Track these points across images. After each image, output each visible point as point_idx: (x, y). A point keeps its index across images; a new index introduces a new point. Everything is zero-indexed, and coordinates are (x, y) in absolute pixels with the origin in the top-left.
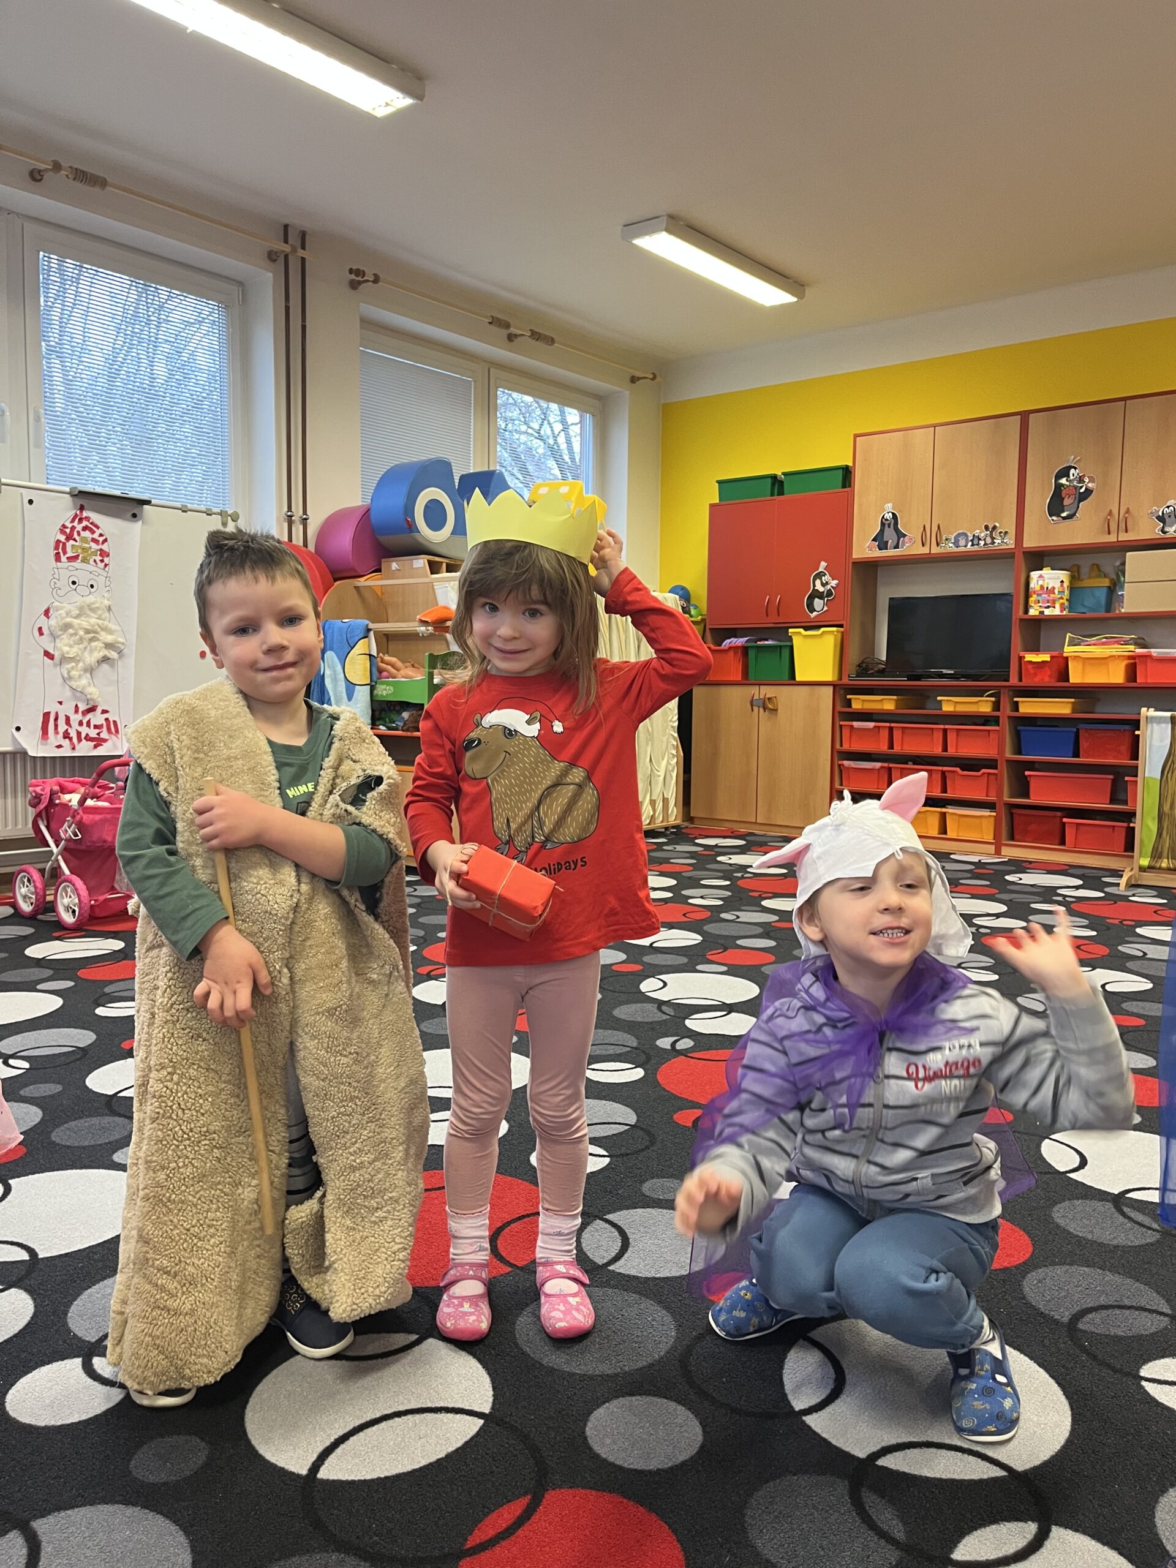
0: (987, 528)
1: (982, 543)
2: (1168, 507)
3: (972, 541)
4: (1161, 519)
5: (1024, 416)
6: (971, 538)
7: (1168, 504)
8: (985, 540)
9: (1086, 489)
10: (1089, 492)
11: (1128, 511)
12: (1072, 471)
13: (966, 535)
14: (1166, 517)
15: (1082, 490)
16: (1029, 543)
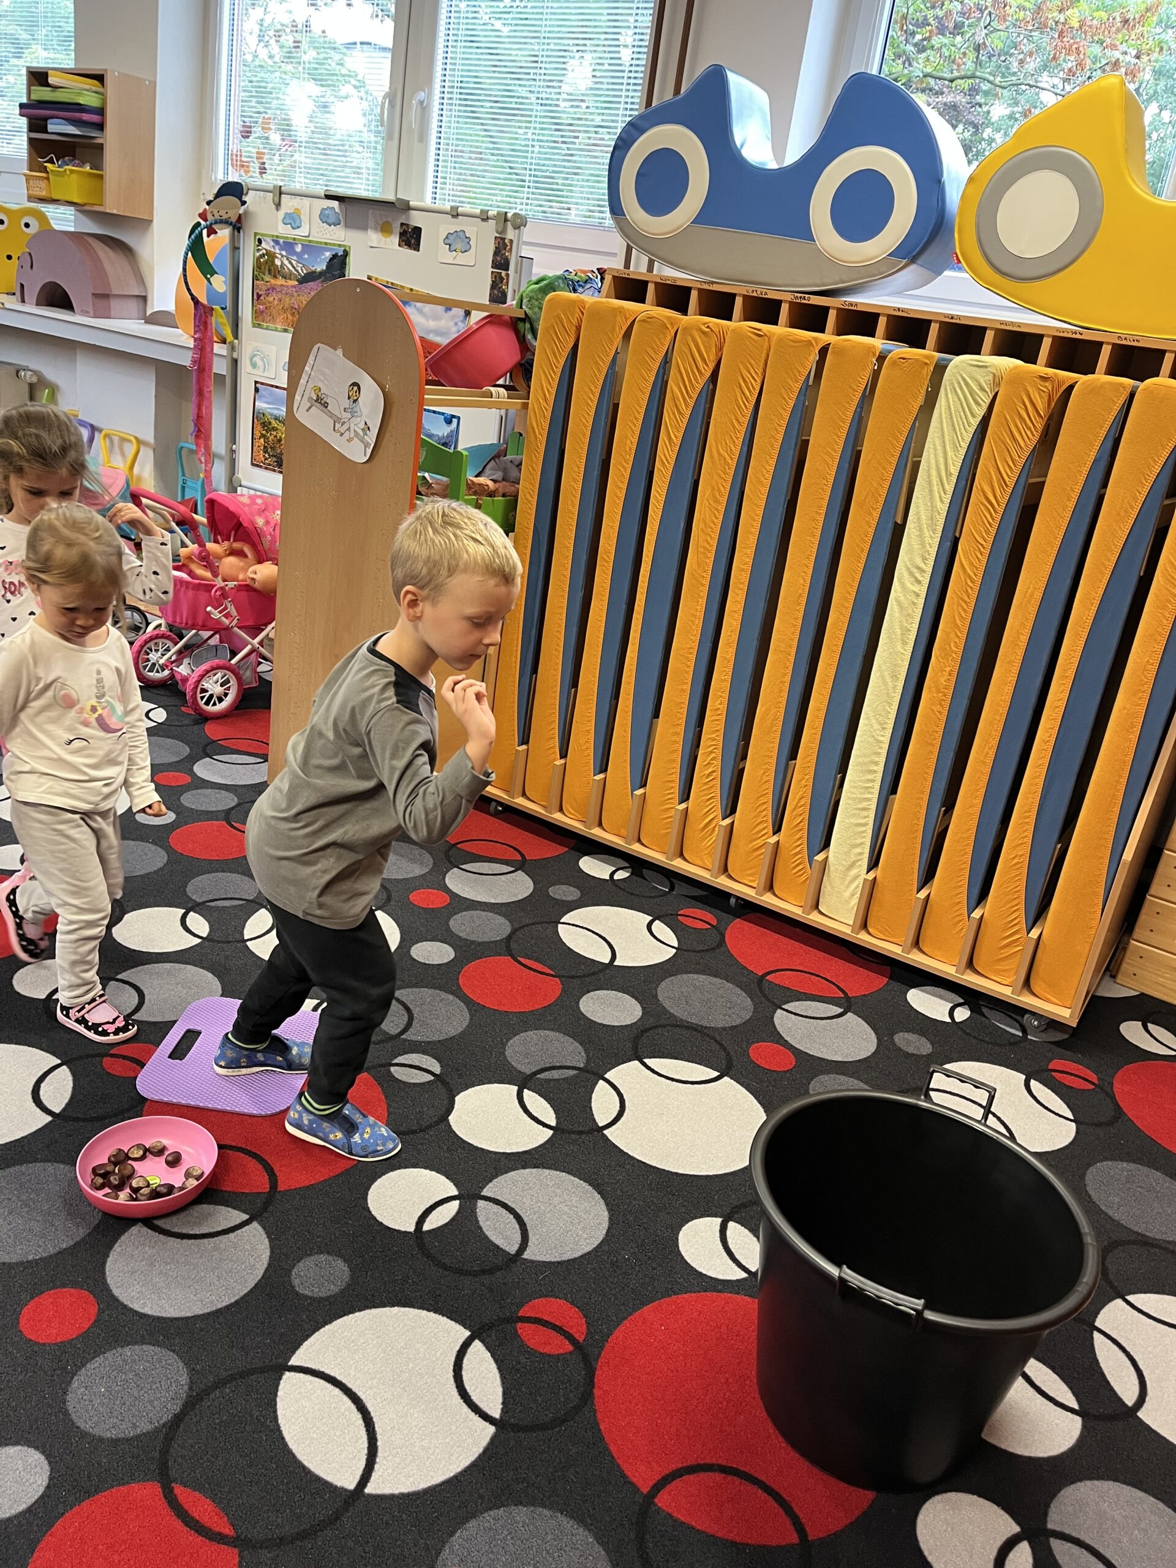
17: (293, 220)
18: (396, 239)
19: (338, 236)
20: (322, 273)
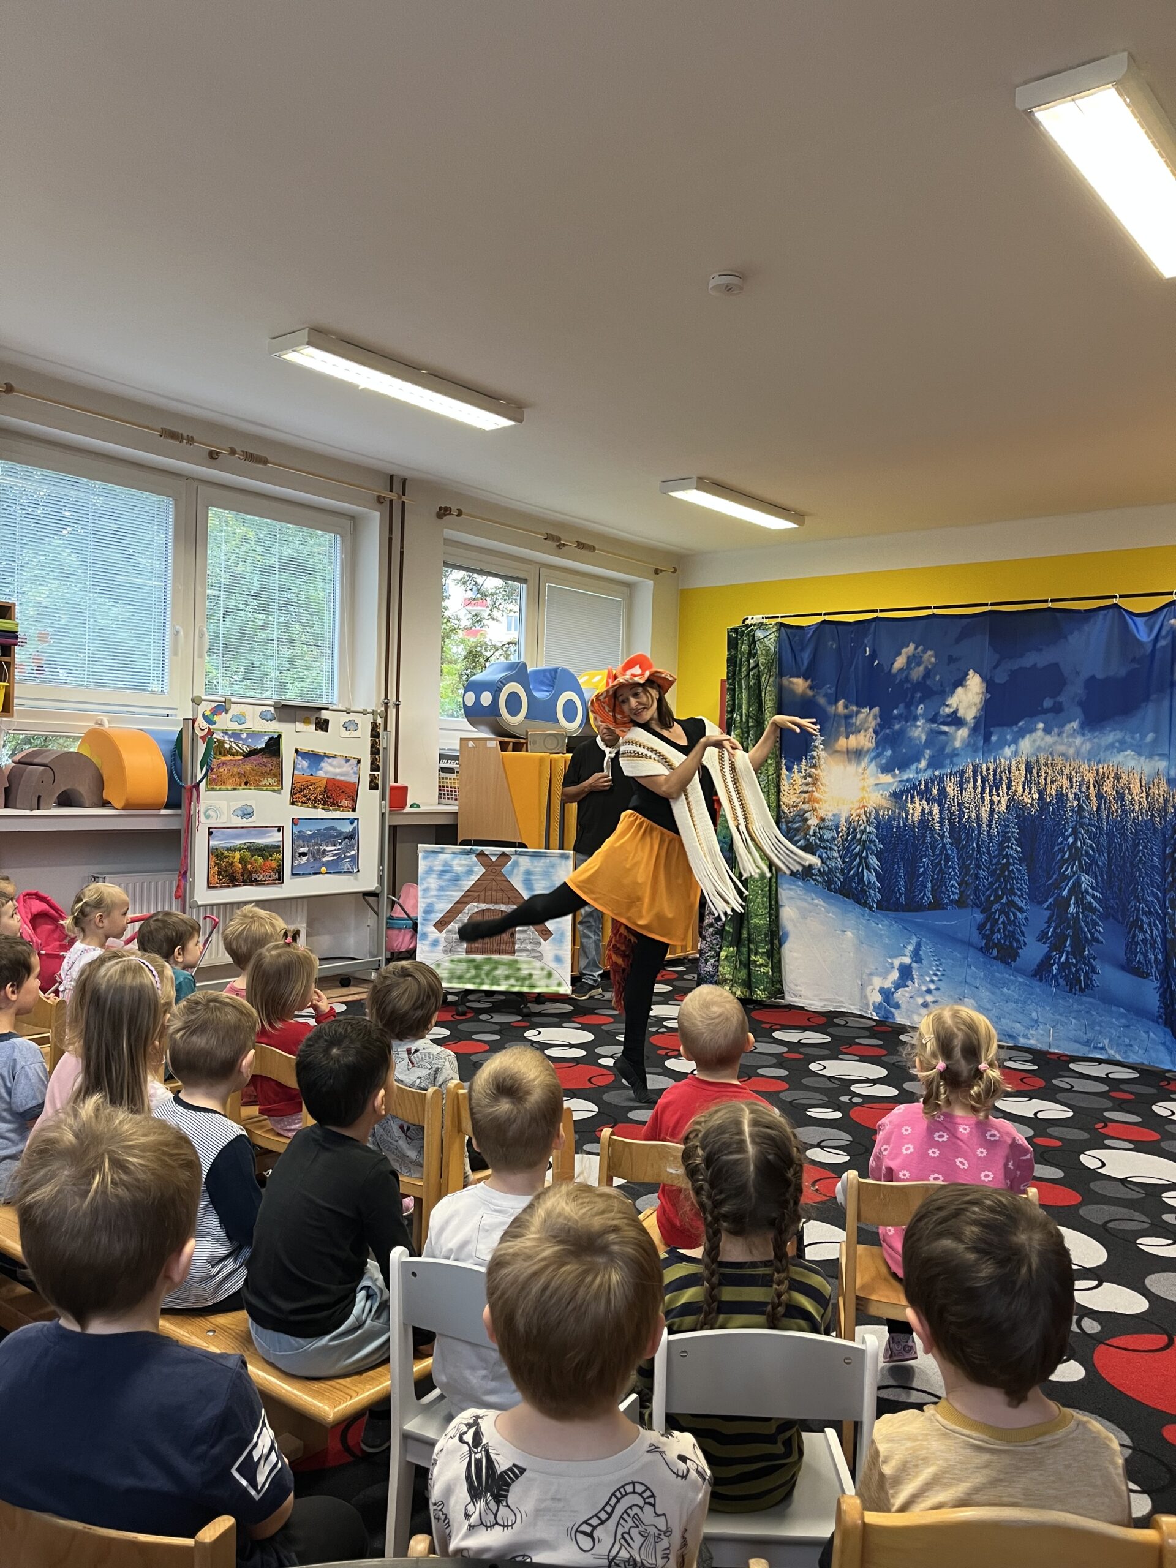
17: (239, 719)
18: (313, 727)
19: (275, 727)
20: (262, 749)
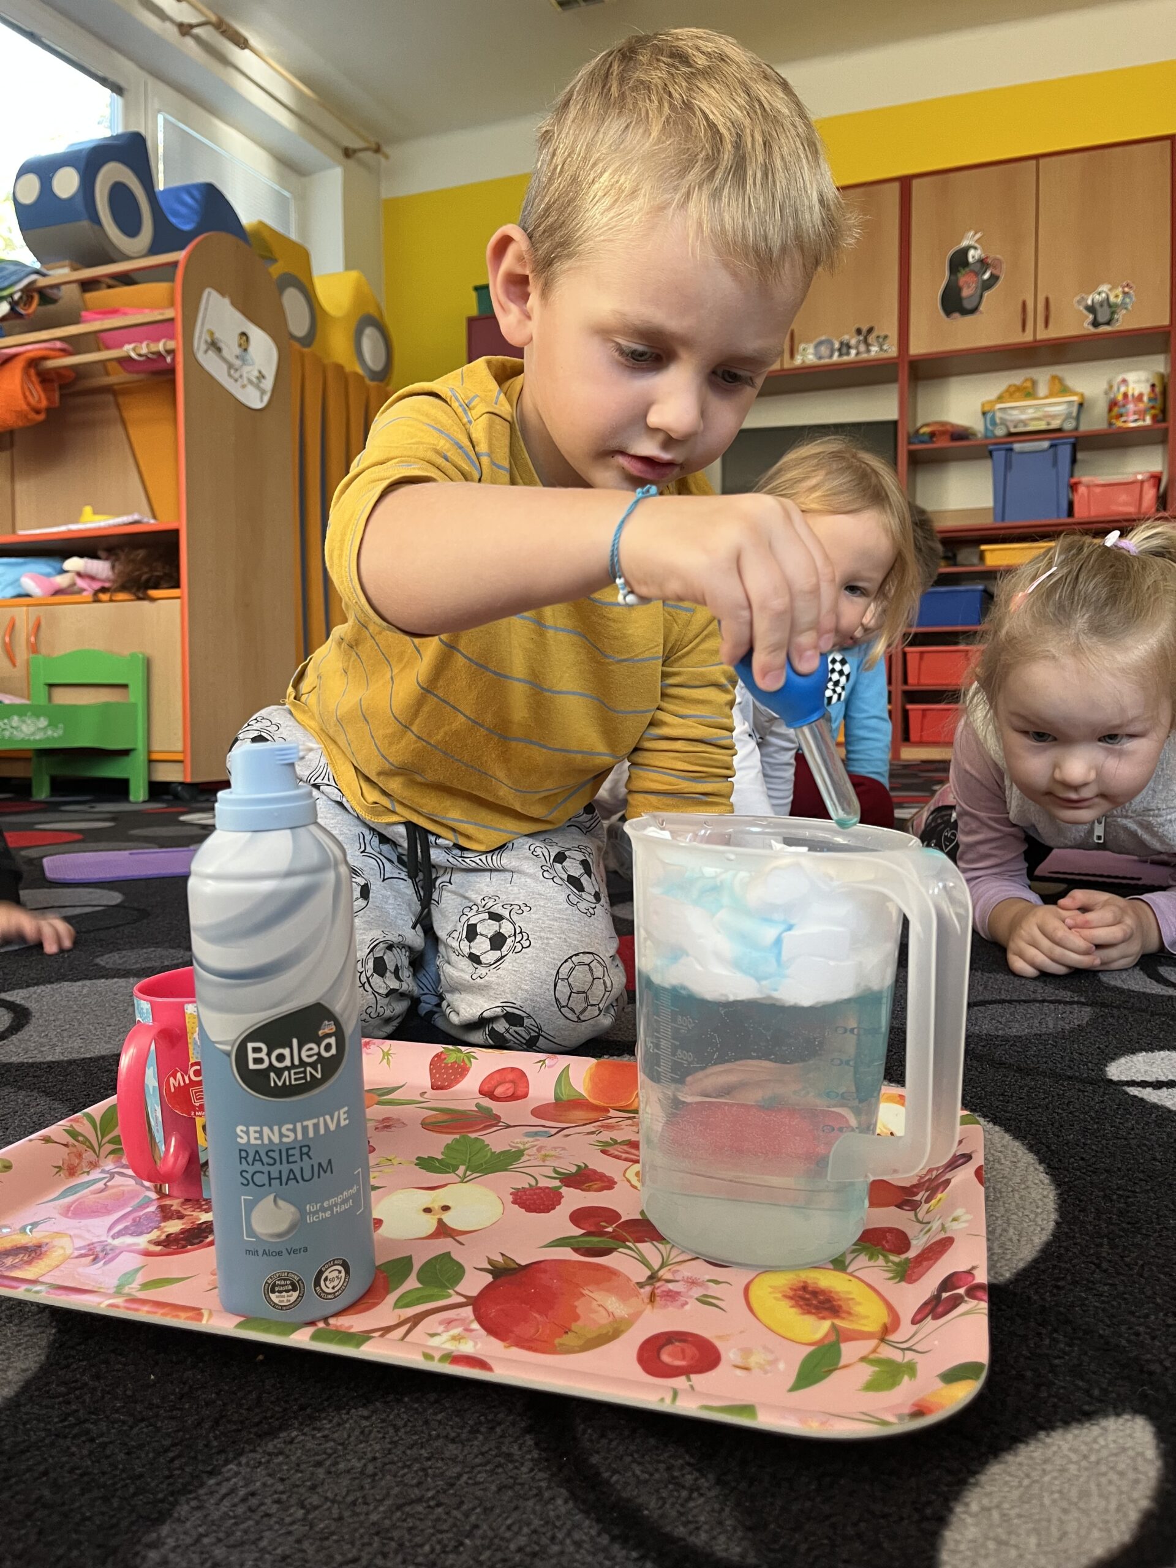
0: (859, 332)
1: (853, 352)
2: (1099, 294)
3: (840, 350)
4: (1091, 309)
5: (906, 182)
6: (837, 345)
7: (1100, 289)
8: (857, 348)
9: (992, 275)
10: (994, 278)
11: (1047, 300)
12: (971, 253)
13: (832, 344)
14: (1097, 307)
15: (986, 276)
16: (917, 348)
